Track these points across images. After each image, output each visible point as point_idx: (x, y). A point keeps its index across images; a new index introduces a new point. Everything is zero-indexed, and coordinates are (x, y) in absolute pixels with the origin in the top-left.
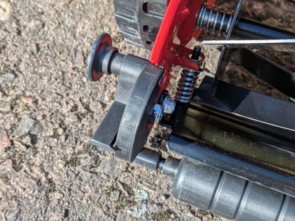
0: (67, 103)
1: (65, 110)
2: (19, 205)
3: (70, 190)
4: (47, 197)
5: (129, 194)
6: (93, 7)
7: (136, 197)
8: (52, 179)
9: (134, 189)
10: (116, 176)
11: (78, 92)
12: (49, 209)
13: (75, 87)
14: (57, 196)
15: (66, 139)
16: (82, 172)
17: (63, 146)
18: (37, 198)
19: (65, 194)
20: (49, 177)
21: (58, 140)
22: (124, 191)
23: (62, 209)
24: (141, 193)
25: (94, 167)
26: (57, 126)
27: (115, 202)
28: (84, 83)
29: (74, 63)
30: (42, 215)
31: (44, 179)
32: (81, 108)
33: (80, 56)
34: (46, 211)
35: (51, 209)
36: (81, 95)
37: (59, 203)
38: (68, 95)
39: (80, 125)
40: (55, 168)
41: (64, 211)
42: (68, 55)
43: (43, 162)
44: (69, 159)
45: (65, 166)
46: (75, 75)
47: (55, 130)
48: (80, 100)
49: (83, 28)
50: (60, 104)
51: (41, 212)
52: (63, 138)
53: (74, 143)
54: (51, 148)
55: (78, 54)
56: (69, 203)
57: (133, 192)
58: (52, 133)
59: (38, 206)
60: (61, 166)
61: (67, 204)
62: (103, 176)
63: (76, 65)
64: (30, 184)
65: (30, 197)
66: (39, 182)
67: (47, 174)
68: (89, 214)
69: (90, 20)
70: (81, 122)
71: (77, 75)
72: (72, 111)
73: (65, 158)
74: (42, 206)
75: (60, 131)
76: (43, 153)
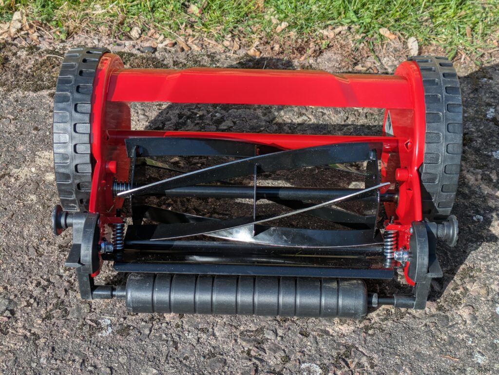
0: (31, 282)
1: (31, 288)
2: (14, 354)
3: (51, 335)
4: (35, 344)
5: (96, 324)
6: (33, 215)
7: (102, 324)
8: (35, 332)
9: (99, 321)
10: (83, 317)
11: (38, 273)
12: (39, 350)
13: (34, 271)
14: (42, 340)
15: (38, 305)
16: (57, 321)
17: (37, 311)
18: (27, 347)
19: (48, 338)
20: (32, 332)
21: (32, 307)
22: (92, 324)
23: (48, 348)
24: (105, 321)
25: (65, 316)
26: (28, 298)
27: (87, 332)
28: (41, 266)
29: (28, 256)
30: (34, 355)
31: (29, 334)
32: (44, 282)
33: (31, 250)
34: (37, 352)
35: (41, 350)
36: (41, 274)
37: (45, 344)
38: (30, 277)
39: (46, 294)
40: (35, 325)
41: (50, 348)
42: (22, 252)
43: (24, 324)
44: (44, 316)
45: (43, 321)
46: (32, 263)
47: (28, 301)
48: (41, 277)
49: (29, 231)
50: (26, 284)
51: (34, 354)
52: (35, 305)
53: (45, 305)
54: (28, 314)
55: (30, 249)
56: (53, 342)
57: (99, 322)
58: (26, 304)
59: (29, 351)
60: (40, 322)
61: (51, 343)
62: (74, 319)
63: (30, 257)
64: (19, 339)
65: (21, 348)
66: (25, 336)
67: (30, 331)
68: (70, 345)
69: (32, 224)
70: (46, 291)
71: (34, 262)
72: (37, 286)
73: (41, 317)
74: (33, 350)
75: (32, 301)
76: (22, 319)
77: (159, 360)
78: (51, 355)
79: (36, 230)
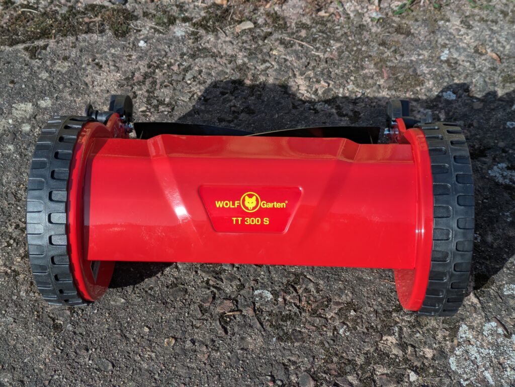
0: (11, 225)
1: (10, 230)
3: (29, 271)
4: (15, 279)
6: (11, 164)
8: (15, 269)
11: (16, 217)
12: (19, 284)
13: (14, 214)
14: (22, 276)
15: (17, 245)
17: (17, 250)
18: (8, 282)
19: (27, 274)
20: (13, 269)
21: (12, 247)
26: (8, 239)
28: (19, 210)
29: (7, 201)
31: (9, 271)
32: (22, 225)
33: (10, 195)
34: (17, 286)
36: (20, 217)
37: (24, 280)
38: (10, 220)
39: (24, 235)
40: (15, 263)
41: (29, 283)
42: (2, 197)
43: (5, 262)
44: (23, 255)
45: (22, 259)
46: (11, 207)
47: (8, 242)
48: (20, 220)
49: (7, 178)
50: (6, 227)
51: (14, 288)
52: (15, 245)
53: (24, 245)
54: (8, 253)
55: (9, 195)
56: (31, 278)
58: (6, 244)
59: (10, 285)
60: (19, 260)
63: (9, 202)
66: (6, 273)
67: (10, 268)
69: (11, 172)
70: (24, 233)
71: (13, 207)
72: (16, 228)
73: (20, 255)
74: (13, 285)
75: (12, 242)
76: (3, 258)
77: (127, 291)
78: (29, 289)
79: (14, 178)
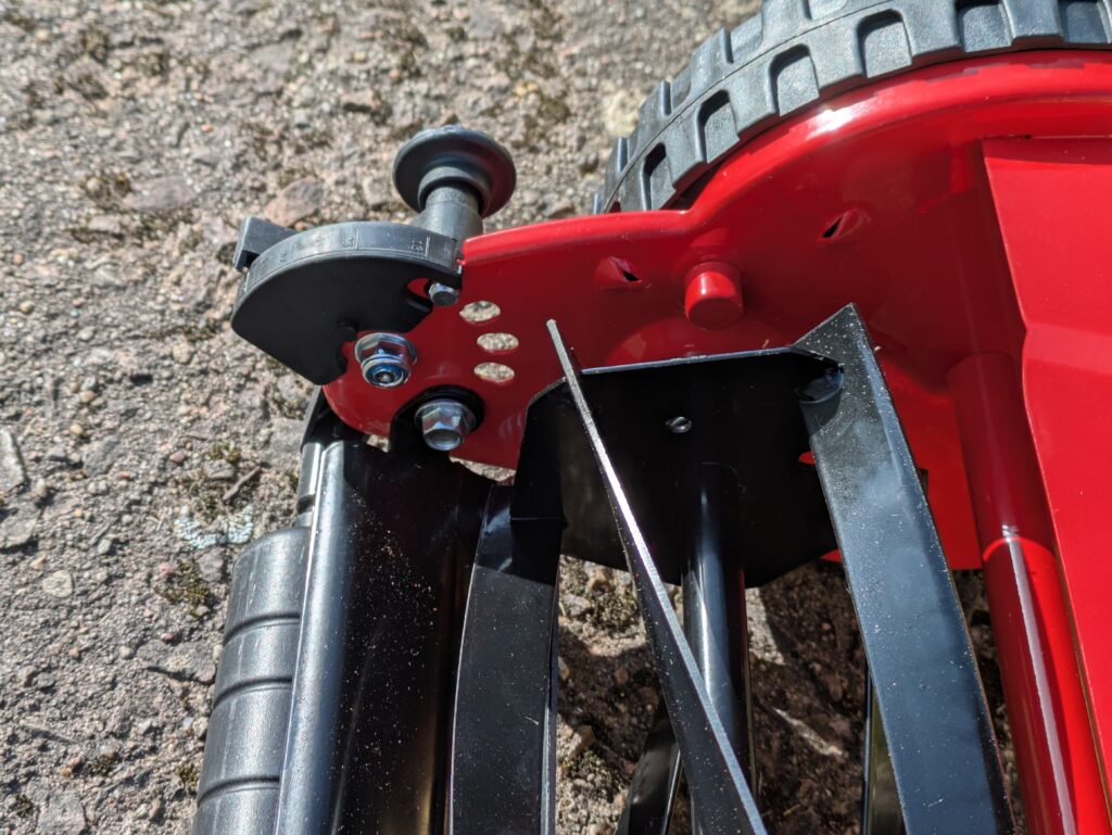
2: (136, 283)
3: (204, 372)
4: (172, 331)
5: (233, 498)
7: (230, 516)
9: (249, 508)
10: (274, 461)
12: (143, 342)
14: (180, 348)
16: (260, 388)
18: (162, 312)
19: (192, 365)
22: (235, 488)
23: (149, 367)
24: (244, 524)
25: (280, 408)
27: (202, 473)
30: (124, 333)
34: (136, 337)
35: (144, 347)
37: (164, 358)
51: (130, 330)
56: (169, 378)
57: (242, 507)
59: (144, 318)
61: (166, 374)
62: (264, 431)
64: (195, 291)
65: (160, 299)
66: (205, 306)
68: (152, 427)
74: (147, 327)
77: (35, 708)
78: (118, 375)
